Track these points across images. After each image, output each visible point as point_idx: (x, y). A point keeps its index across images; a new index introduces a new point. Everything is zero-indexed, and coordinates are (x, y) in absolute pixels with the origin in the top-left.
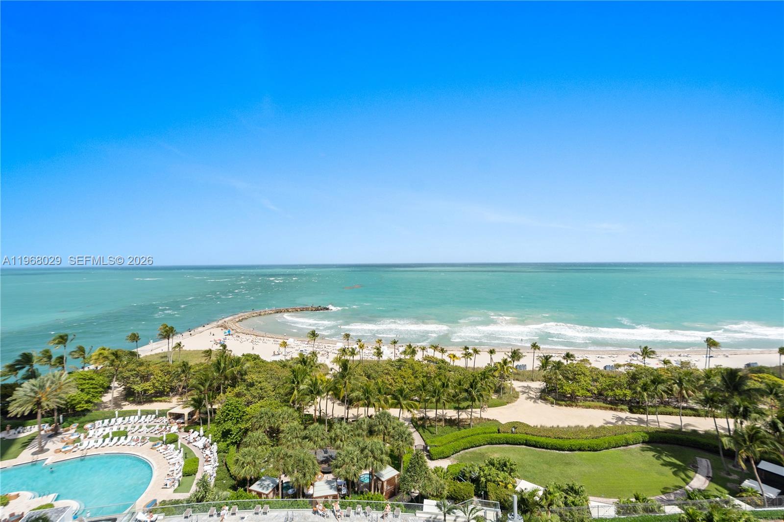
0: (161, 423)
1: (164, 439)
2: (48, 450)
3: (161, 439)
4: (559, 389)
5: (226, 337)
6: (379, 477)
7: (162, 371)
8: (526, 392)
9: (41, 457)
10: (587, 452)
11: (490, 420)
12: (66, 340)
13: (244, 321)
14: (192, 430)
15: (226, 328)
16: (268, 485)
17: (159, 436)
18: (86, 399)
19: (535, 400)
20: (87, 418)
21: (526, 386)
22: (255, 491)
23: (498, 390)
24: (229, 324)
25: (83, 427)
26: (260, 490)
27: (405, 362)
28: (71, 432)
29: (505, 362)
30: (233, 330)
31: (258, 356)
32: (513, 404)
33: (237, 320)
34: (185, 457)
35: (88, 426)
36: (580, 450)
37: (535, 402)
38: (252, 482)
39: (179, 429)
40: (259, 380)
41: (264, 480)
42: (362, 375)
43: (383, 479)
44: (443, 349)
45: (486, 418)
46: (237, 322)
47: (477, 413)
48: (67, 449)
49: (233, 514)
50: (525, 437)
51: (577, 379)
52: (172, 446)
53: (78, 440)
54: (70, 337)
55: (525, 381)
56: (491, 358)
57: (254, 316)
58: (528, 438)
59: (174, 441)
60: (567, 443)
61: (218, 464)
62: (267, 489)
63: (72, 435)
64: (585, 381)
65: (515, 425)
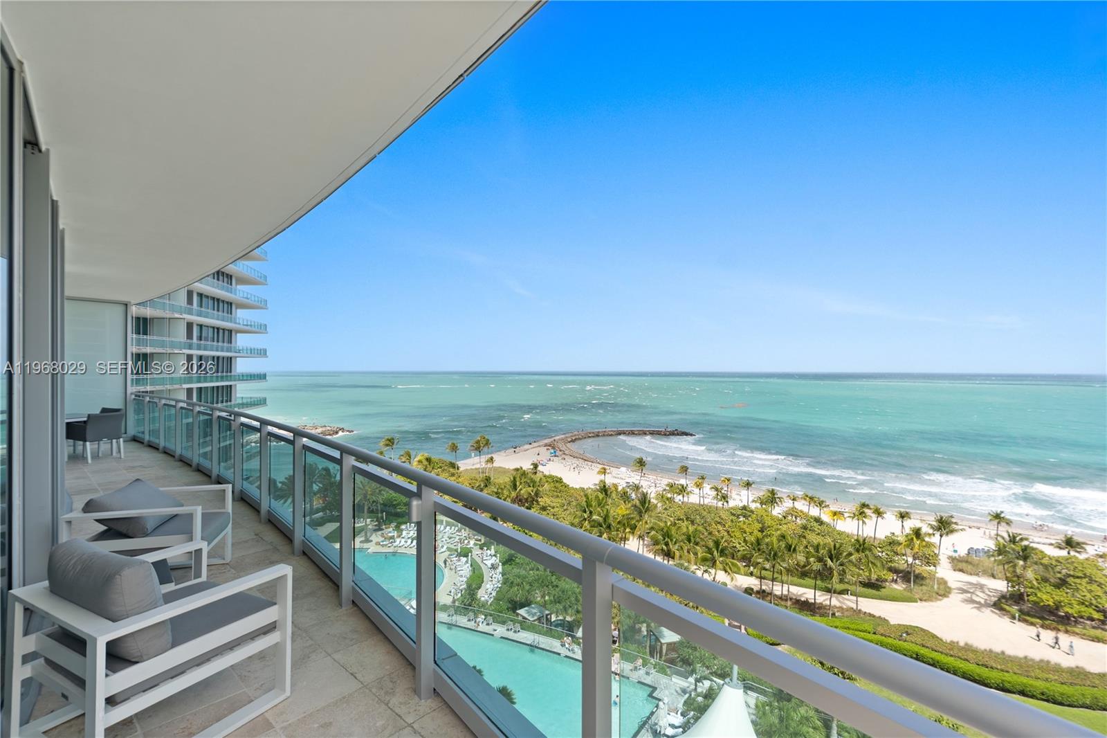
0: (461, 537)
1: (459, 550)
2: (372, 541)
3: (456, 550)
4: (1028, 596)
5: (552, 458)
6: (659, 637)
7: (470, 484)
8: (969, 592)
9: (366, 545)
10: (1039, 701)
11: (874, 616)
12: (393, 444)
13: (578, 443)
14: (485, 548)
15: (553, 448)
16: (536, 613)
17: (455, 548)
18: (405, 501)
19: (980, 606)
20: (404, 519)
21: (975, 582)
22: (521, 615)
23: (907, 576)
24: (559, 444)
25: (399, 527)
26: (526, 616)
27: (752, 512)
28: (390, 531)
29: (917, 533)
30: (560, 451)
31: (561, 479)
32: (931, 603)
33: (569, 440)
34: (474, 571)
35: (403, 527)
36: (1023, 693)
37: (978, 608)
38: (522, 606)
39: (475, 544)
40: (552, 505)
41: (533, 608)
42: (683, 520)
43: (663, 641)
44: (823, 502)
45: (868, 611)
46: (569, 442)
47: (849, 601)
48: (385, 543)
49: (488, 624)
50: (916, 648)
51: (1071, 585)
52: (464, 559)
53: (392, 537)
54: (396, 441)
55: (977, 575)
56: (903, 526)
57: (590, 437)
58: (922, 652)
59: (466, 556)
60: (994, 676)
61: (500, 586)
62: (533, 617)
63: (390, 532)
64: (1090, 591)
65: (909, 631)
